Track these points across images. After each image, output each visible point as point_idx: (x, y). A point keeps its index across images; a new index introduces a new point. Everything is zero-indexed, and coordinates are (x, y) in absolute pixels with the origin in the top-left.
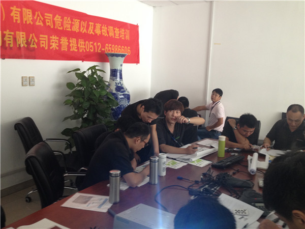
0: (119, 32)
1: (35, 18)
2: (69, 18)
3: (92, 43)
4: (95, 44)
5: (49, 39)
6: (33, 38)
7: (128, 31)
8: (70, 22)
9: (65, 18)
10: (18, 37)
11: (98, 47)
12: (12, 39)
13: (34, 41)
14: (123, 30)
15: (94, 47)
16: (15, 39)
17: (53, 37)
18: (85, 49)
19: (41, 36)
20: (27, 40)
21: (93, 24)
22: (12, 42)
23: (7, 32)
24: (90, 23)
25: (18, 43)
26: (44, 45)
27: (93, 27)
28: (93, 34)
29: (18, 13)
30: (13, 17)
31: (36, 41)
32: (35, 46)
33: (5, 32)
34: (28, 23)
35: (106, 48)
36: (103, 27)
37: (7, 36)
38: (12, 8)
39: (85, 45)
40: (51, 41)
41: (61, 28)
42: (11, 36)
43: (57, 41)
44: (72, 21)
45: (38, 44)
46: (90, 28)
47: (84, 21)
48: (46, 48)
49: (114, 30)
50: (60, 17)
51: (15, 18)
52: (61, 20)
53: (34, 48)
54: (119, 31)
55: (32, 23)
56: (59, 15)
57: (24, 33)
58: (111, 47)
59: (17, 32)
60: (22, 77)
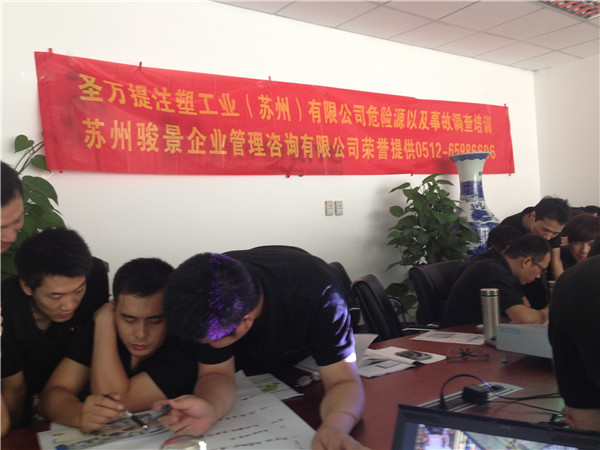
0: (471, 122)
1: (341, 113)
2: (389, 109)
3: (426, 143)
4: (431, 145)
5: (361, 144)
6: (338, 143)
7: (488, 119)
8: (390, 115)
9: (384, 108)
10: (318, 144)
11: (436, 149)
12: (311, 147)
13: (340, 148)
14: (479, 117)
15: (430, 149)
16: (315, 147)
17: (366, 140)
18: (415, 154)
19: (349, 139)
20: (331, 147)
21: (426, 112)
22: (311, 151)
23: (305, 138)
24: (422, 112)
25: (319, 152)
26: (353, 153)
27: (426, 119)
28: (428, 128)
29: (318, 108)
30: (311, 115)
31: (343, 147)
32: (342, 155)
33: (302, 138)
34: (331, 121)
35: (451, 150)
36: (443, 117)
37: (305, 143)
38: (310, 103)
39: (414, 148)
40: (364, 145)
41: (378, 125)
42: (310, 143)
43: (372, 145)
44: (393, 112)
45: (346, 152)
46: (422, 121)
47: (413, 110)
48: (357, 158)
49: (463, 119)
50: (375, 108)
51: (314, 117)
52: (377, 113)
53: (341, 157)
54: (472, 119)
55: (336, 122)
56: (374, 106)
57: (326, 137)
58: (458, 147)
59: (318, 137)
60: (326, 203)
